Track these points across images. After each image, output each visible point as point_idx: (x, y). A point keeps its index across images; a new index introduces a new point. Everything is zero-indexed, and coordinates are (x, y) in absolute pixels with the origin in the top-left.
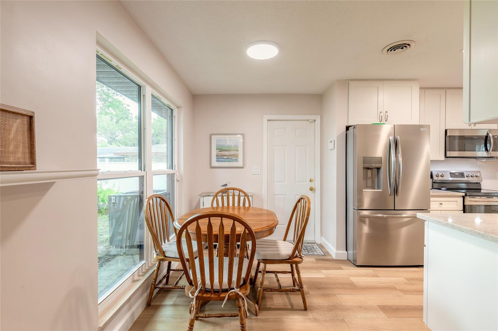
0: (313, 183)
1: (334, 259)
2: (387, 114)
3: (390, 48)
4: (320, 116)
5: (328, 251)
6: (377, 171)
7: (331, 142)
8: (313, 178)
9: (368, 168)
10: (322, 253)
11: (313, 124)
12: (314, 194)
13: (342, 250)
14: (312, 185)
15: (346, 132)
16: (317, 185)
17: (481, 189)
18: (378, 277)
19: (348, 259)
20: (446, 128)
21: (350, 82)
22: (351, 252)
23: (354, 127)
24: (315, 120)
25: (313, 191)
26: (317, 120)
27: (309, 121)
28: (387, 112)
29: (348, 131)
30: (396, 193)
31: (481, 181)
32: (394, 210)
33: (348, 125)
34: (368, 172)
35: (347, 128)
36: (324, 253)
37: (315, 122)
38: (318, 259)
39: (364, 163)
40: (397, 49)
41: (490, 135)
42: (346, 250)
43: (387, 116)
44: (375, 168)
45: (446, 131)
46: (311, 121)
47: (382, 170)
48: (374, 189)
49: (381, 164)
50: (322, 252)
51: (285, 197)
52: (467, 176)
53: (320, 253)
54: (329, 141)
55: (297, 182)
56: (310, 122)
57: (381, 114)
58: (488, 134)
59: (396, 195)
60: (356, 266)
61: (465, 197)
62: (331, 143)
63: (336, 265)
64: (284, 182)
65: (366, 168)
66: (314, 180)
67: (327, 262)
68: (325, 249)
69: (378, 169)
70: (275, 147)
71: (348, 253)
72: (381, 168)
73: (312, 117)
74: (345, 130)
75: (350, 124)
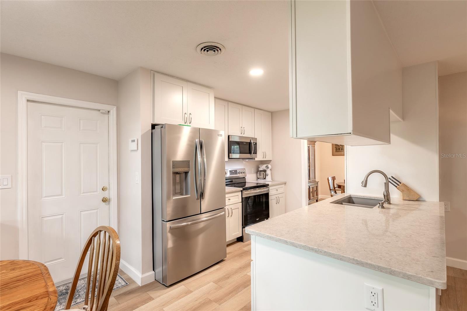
0: (107, 192)
1: (139, 286)
2: (191, 116)
3: (204, 47)
4: (116, 107)
5: (130, 277)
6: (185, 175)
7: (133, 141)
8: (106, 185)
9: (177, 173)
10: (123, 283)
11: (106, 116)
12: (108, 206)
13: (148, 272)
14: (106, 194)
15: (152, 131)
16: (113, 194)
17: (246, 182)
18: (191, 292)
19: (155, 280)
20: (229, 135)
21: (156, 74)
22: (159, 269)
23: (162, 126)
24: (108, 112)
25: (107, 203)
26: (111, 112)
27: (101, 111)
28: (190, 114)
29: (154, 130)
30: (202, 196)
31: (246, 176)
32: (201, 214)
33: (154, 123)
34: (177, 176)
35: (153, 126)
36: (125, 282)
37: (108, 114)
38: (119, 295)
39: (174, 168)
40: (210, 50)
41: (252, 141)
42: (154, 270)
43: (191, 118)
44: (184, 172)
45: (229, 136)
46: (104, 112)
47: (189, 174)
48: (182, 194)
49: (189, 168)
50: (123, 281)
51: (62, 218)
52: (239, 173)
53: (120, 283)
54: (130, 140)
55: (84, 193)
56: (101, 113)
57: (186, 116)
58: (251, 141)
59: (202, 199)
60: (166, 286)
61: (243, 191)
62: (133, 143)
63: (144, 296)
64: (61, 195)
65: (175, 173)
66: (108, 188)
67: (132, 296)
68: (125, 274)
69: (186, 173)
70: (43, 143)
71: (156, 272)
72: (189, 172)
73: (106, 107)
74: (151, 129)
75: (156, 122)
